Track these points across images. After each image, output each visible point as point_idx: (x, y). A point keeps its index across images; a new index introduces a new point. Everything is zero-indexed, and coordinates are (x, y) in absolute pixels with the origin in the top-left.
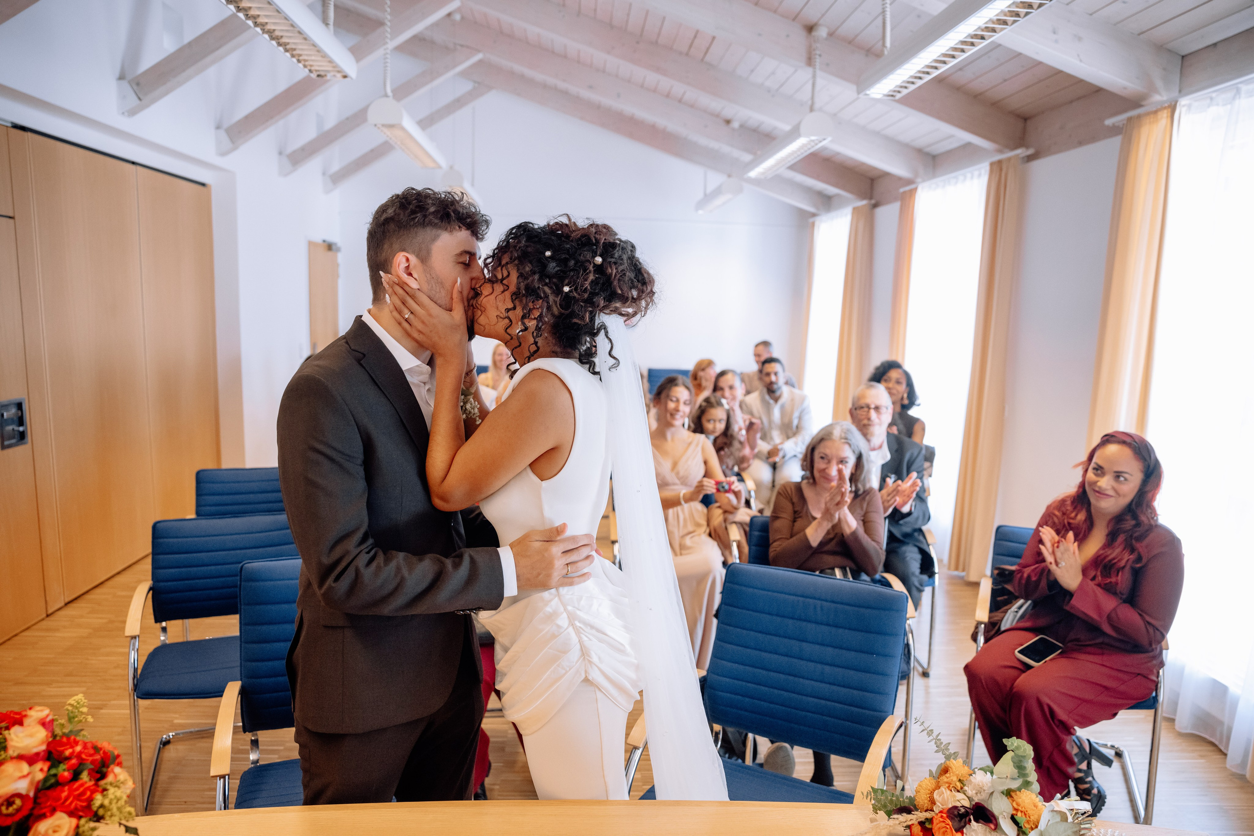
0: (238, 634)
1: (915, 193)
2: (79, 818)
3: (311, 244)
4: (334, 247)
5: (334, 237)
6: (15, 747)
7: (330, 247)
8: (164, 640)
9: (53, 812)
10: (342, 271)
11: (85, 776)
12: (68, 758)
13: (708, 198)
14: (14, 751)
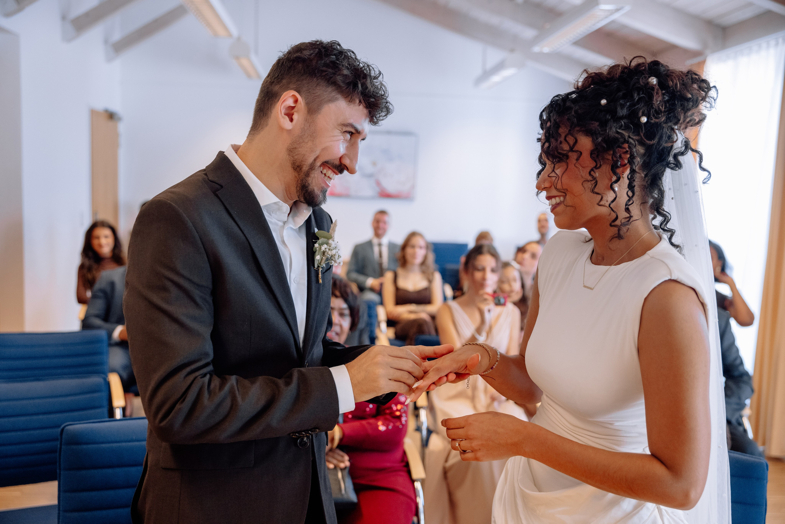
0: (55, 502)
1: (704, 64)
3: (93, 113)
4: (115, 117)
5: (115, 107)
7: (111, 116)
10: (123, 140)
13: (487, 74)
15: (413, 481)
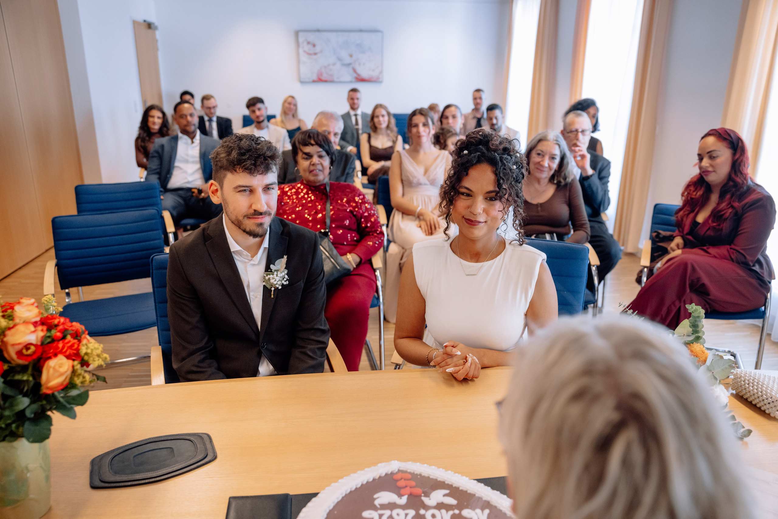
2: (74, 360)
3: (135, 23)
4: (152, 26)
5: (152, 19)
6: (19, 317)
7: (149, 26)
8: (68, 302)
9: (56, 355)
10: (160, 45)
11: (69, 337)
12: (57, 325)
14: (20, 320)
15: (374, 271)
